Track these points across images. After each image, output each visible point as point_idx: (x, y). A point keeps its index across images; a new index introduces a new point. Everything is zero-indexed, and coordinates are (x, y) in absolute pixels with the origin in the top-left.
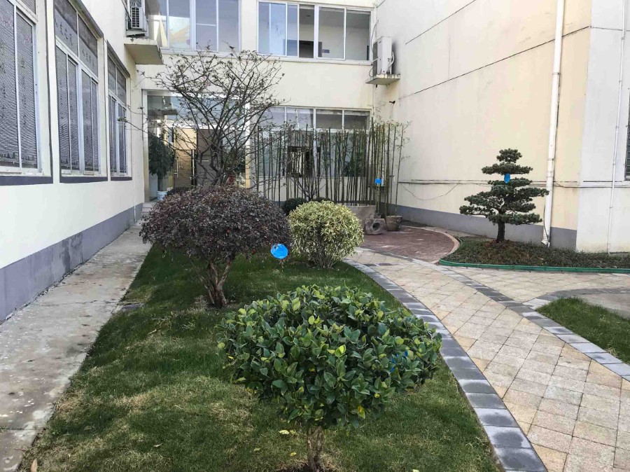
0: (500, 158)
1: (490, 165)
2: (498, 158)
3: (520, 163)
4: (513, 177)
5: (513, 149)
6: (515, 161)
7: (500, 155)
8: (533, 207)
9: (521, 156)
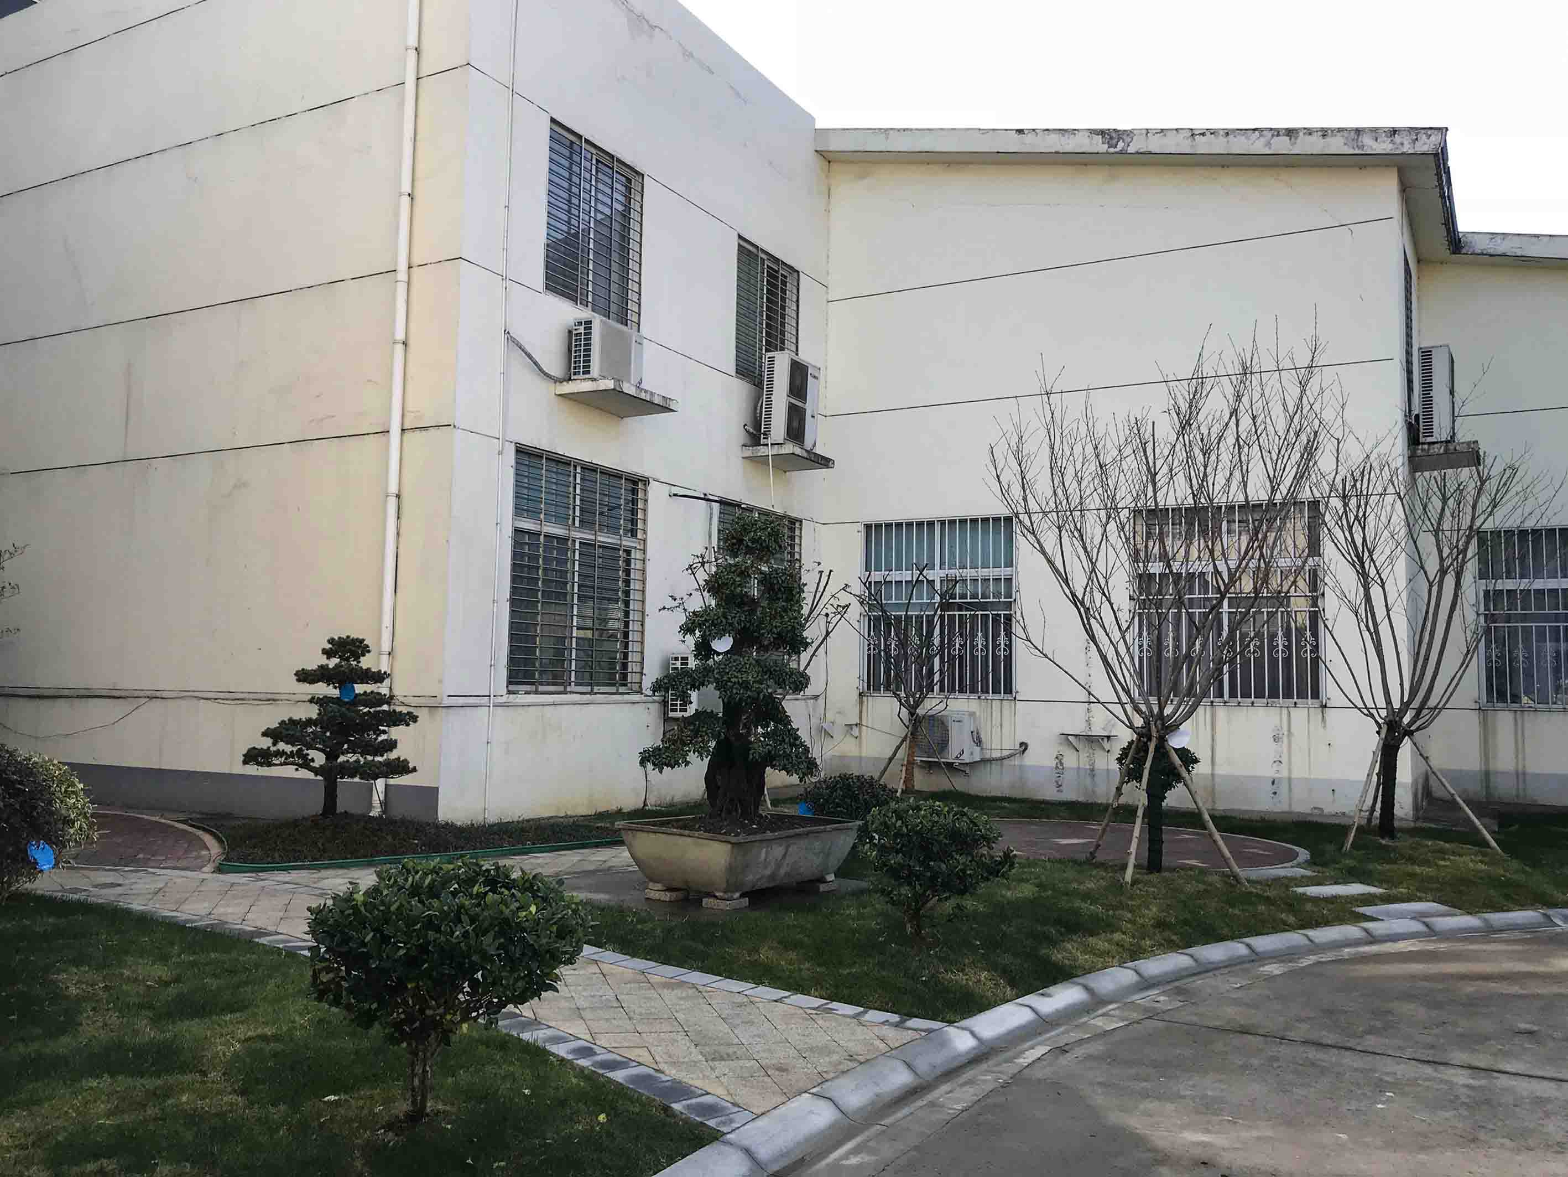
0: (328, 653)
1: (312, 665)
2: (325, 652)
3: (366, 662)
4: (359, 688)
5: (354, 635)
6: (357, 659)
7: (329, 646)
8: (392, 745)
9: (369, 651)
